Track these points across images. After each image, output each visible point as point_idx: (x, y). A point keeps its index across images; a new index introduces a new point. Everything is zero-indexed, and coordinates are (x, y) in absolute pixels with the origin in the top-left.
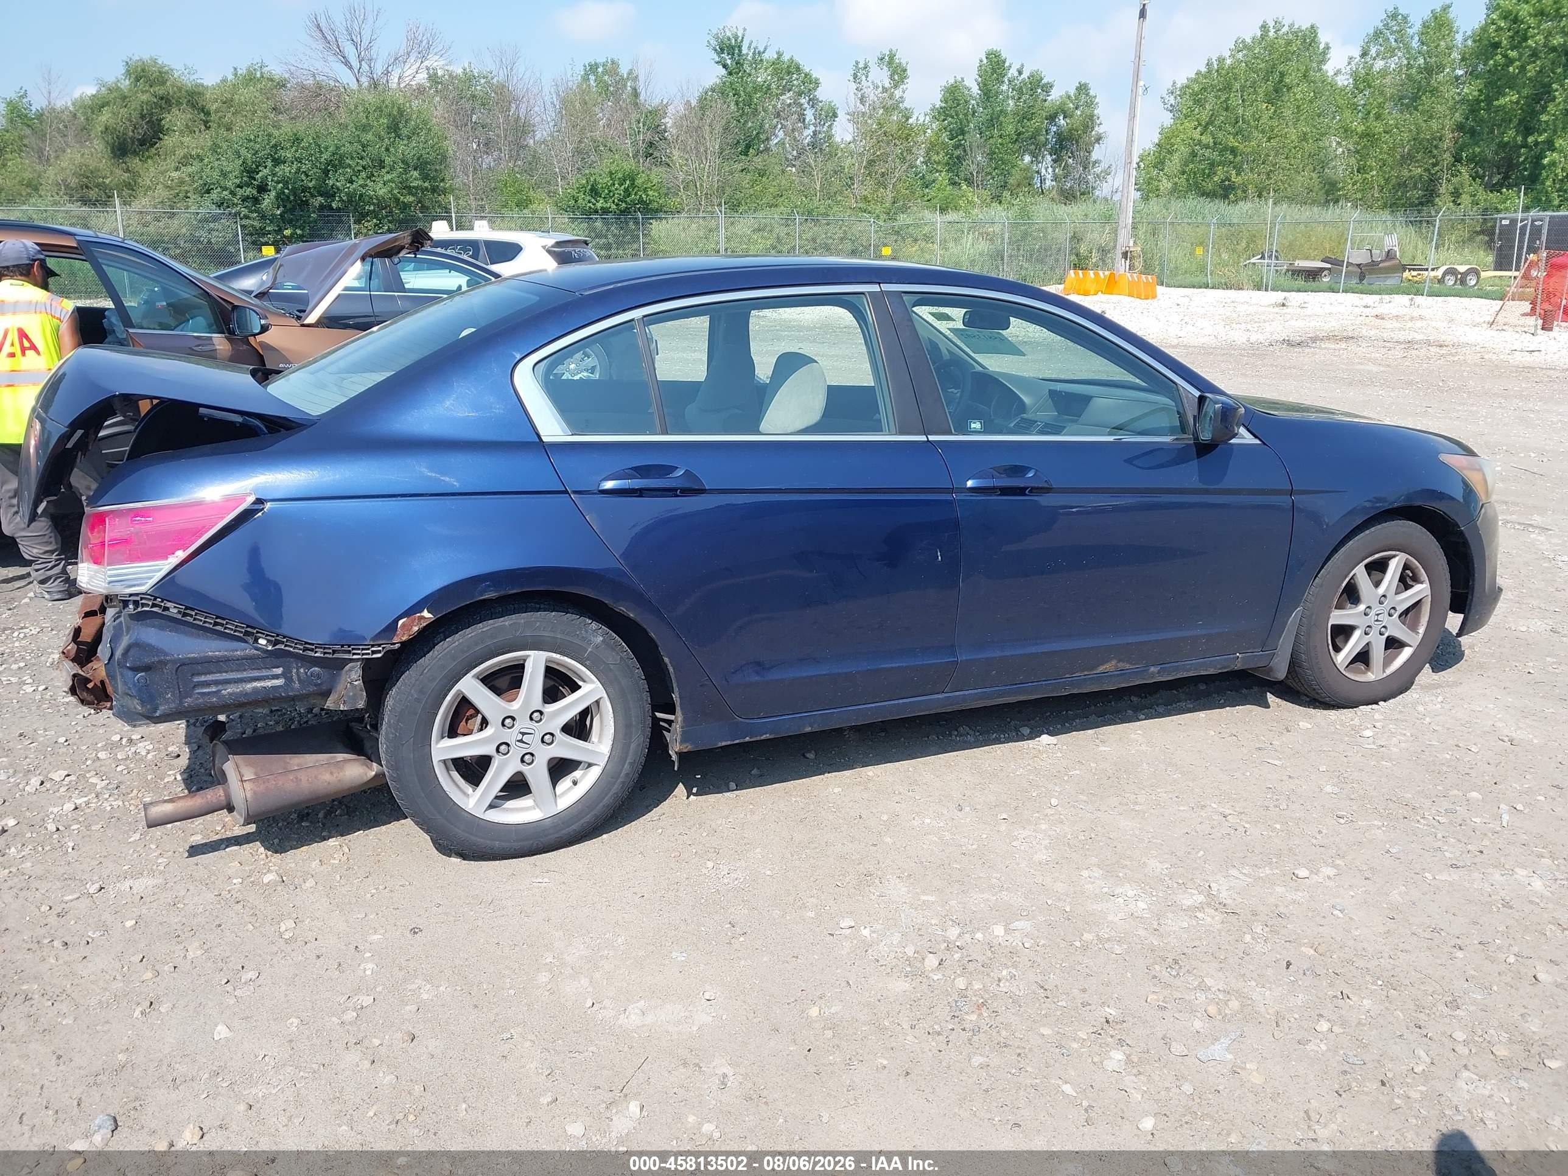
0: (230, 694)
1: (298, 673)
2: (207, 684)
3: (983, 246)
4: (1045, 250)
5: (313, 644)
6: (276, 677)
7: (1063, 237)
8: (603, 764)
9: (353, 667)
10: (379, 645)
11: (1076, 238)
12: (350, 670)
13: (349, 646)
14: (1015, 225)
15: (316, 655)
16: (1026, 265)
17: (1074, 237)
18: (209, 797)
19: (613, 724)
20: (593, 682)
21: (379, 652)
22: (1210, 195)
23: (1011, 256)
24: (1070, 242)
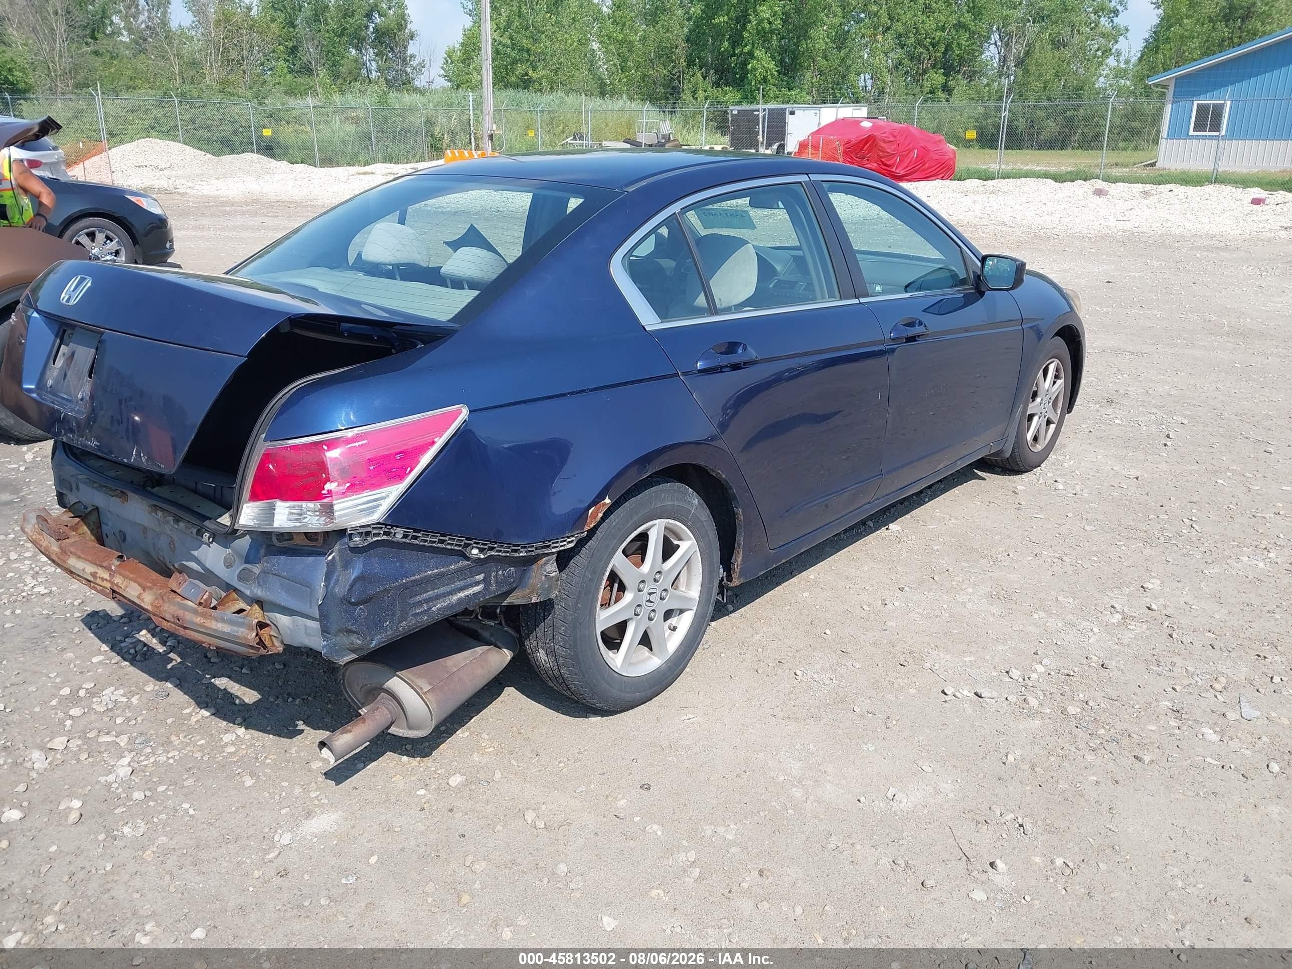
0: (439, 609)
1: (496, 577)
2: (420, 603)
3: (351, 129)
4: (405, 132)
5: (518, 545)
6: (477, 583)
7: (419, 120)
8: (695, 608)
9: (549, 561)
10: (573, 536)
11: (430, 123)
12: (545, 564)
13: (549, 541)
14: (376, 112)
15: (521, 555)
16: (390, 145)
17: (428, 121)
18: (377, 717)
19: (701, 571)
20: (690, 539)
21: (572, 541)
22: (515, 86)
23: (376, 138)
24: (425, 126)
